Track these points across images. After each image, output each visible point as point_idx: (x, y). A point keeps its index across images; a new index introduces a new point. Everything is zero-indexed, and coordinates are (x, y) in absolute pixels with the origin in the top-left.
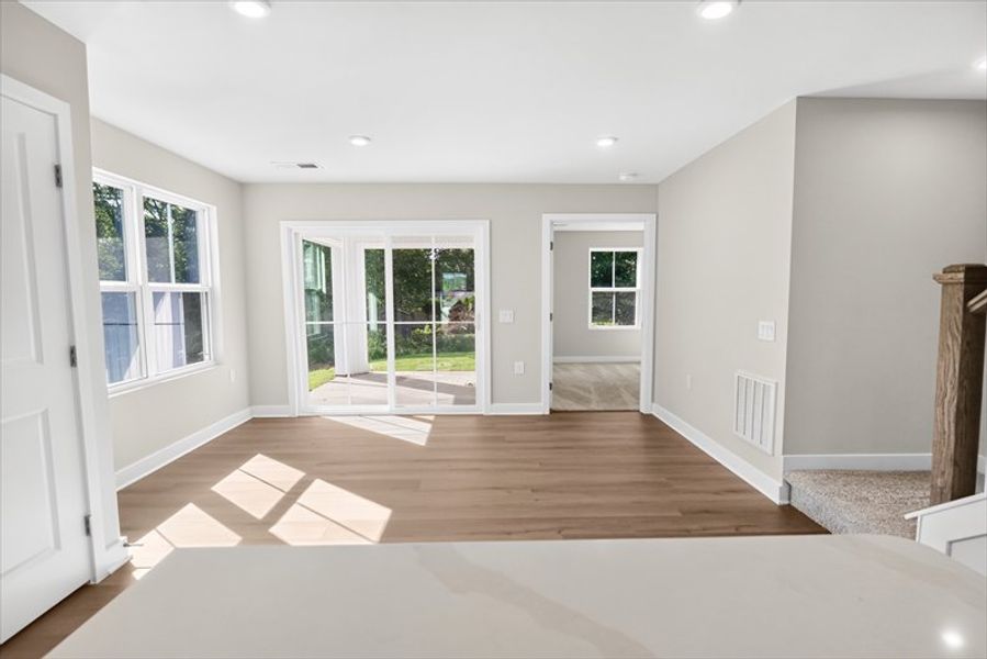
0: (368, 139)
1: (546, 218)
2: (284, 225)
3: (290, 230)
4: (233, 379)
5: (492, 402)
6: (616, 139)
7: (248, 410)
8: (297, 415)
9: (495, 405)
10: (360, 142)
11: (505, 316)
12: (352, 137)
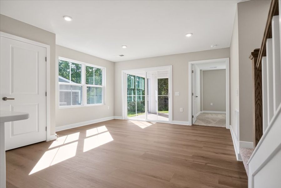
0: (126, 46)
1: (190, 63)
2: (122, 71)
3: (124, 72)
4: (108, 109)
5: (173, 120)
6: (192, 34)
7: (113, 117)
8: (124, 119)
9: (173, 121)
10: (124, 47)
11: (177, 94)
12: (122, 46)
